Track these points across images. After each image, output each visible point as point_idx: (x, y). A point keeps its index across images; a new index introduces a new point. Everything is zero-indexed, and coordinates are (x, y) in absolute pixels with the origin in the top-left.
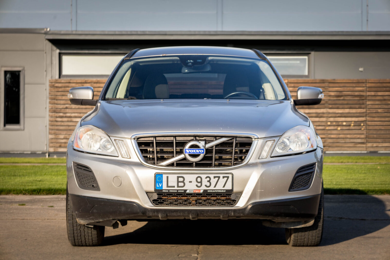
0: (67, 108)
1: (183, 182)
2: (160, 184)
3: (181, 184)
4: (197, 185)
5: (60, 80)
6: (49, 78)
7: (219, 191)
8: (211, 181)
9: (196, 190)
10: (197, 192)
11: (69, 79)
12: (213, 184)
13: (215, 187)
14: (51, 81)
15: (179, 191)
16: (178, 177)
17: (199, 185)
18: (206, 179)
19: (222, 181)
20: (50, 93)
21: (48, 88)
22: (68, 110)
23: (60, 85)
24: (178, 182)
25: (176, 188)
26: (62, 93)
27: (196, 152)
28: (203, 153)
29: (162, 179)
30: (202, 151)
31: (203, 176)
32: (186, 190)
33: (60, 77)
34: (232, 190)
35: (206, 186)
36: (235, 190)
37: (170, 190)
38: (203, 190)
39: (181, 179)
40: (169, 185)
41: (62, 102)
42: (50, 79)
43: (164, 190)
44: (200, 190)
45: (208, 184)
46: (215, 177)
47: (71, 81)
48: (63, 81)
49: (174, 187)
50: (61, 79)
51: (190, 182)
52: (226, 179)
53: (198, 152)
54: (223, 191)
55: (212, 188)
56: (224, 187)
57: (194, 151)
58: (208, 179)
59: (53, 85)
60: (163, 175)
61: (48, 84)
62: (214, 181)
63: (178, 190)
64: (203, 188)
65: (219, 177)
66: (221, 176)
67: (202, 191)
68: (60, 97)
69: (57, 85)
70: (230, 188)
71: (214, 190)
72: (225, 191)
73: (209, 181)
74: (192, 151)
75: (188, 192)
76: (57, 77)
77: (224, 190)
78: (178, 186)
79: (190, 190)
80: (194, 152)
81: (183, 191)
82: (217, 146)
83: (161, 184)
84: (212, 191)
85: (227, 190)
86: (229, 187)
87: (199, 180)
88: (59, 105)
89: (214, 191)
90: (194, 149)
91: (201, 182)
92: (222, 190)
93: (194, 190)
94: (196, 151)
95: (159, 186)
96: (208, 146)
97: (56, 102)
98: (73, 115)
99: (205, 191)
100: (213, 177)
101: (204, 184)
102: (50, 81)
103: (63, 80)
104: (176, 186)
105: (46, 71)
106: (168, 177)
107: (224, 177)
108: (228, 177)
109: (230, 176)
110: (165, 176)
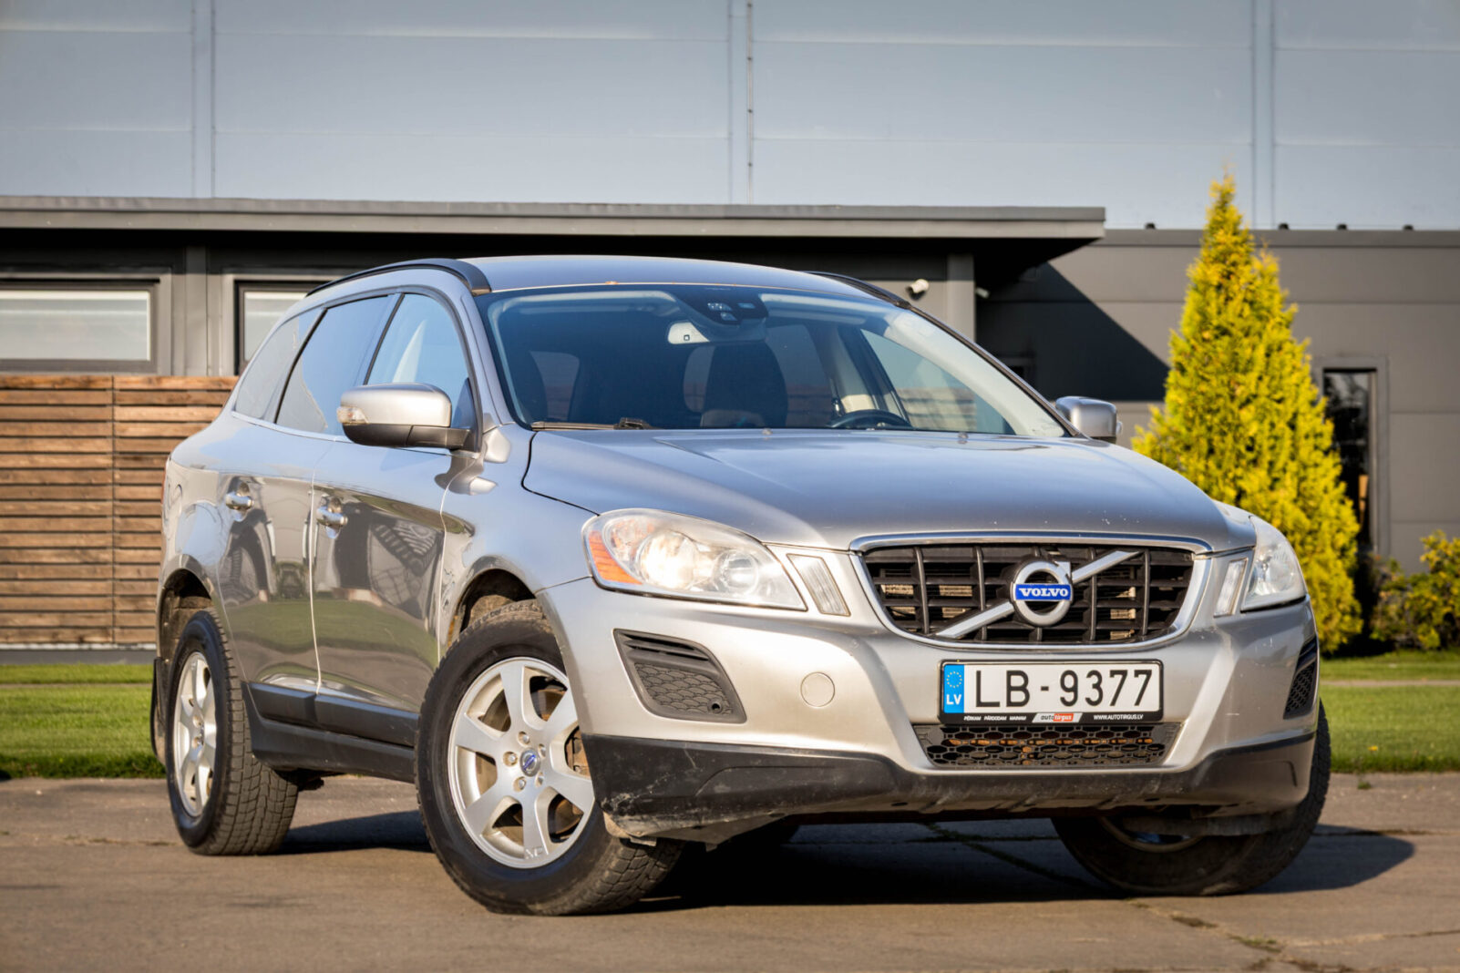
1: (1023, 688)
2: (958, 697)
3: (1018, 696)
4: (1063, 700)
7: (1125, 717)
8: (1102, 686)
9: (1062, 714)
10: (1064, 719)
12: (1108, 697)
13: (1113, 703)
15: (1012, 718)
16: (1010, 674)
17: (1069, 697)
18: (1089, 679)
19: (1133, 684)
24: (1010, 689)
25: (1004, 709)
27: (1049, 595)
28: (1067, 598)
29: (963, 682)
30: (1064, 592)
31: (1082, 670)
32: (1031, 716)
34: (1160, 714)
35: (1088, 700)
36: (1168, 713)
37: (987, 715)
38: (1081, 714)
39: (1017, 681)
40: (983, 700)
43: (967, 715)
44: (1071, 714)
45: (1094, 696)
46: (1113, 673)
49: (997, 704)
51: (1045, 689)
52: (1143, 677)
53: (1055, 594)
54: (1134, 717)
55: (1105, 706)
56: (1138, 704)
57: (1044, 590)
58: (1094, 679)
60: (966, 667)
62: (1110, 685)
63: (1008, 715)
64: (1082, 707)
65: (1124, 673)
66: (1131, 669)
67: (1076, 719)
70: (1155, 708)
71: (1112, 714)
72: (1140, 717)
73: (1097, 686)
74: (1036, 592)
75: (1037, 720)
77: (1137, 713)
78: (1010, 704)
79: (1045, 715)
80: (1044, 594)
81: (1024, 718)
82: (1100, 575)
83: (960, 696)
84: (1105, 717)
85: (1145, 714)
86: (1150, 704)
87: (1069, 682)
89: (1110, 717)
90: (1044, 587)
91: (1074, 689)
92: (1132, 713)
93: (1057, 714)
94: (1048, 592)
95: (952, 703)
96: (1079, 575)
99: (1087, 717)
100: (1108, 674)
101: (1082, 694)
104: (1004, 702)
106: (979, 674)
107: (1137, 673)
108: (1148, 673)
109: (1155, 669)
110: (970, 671)
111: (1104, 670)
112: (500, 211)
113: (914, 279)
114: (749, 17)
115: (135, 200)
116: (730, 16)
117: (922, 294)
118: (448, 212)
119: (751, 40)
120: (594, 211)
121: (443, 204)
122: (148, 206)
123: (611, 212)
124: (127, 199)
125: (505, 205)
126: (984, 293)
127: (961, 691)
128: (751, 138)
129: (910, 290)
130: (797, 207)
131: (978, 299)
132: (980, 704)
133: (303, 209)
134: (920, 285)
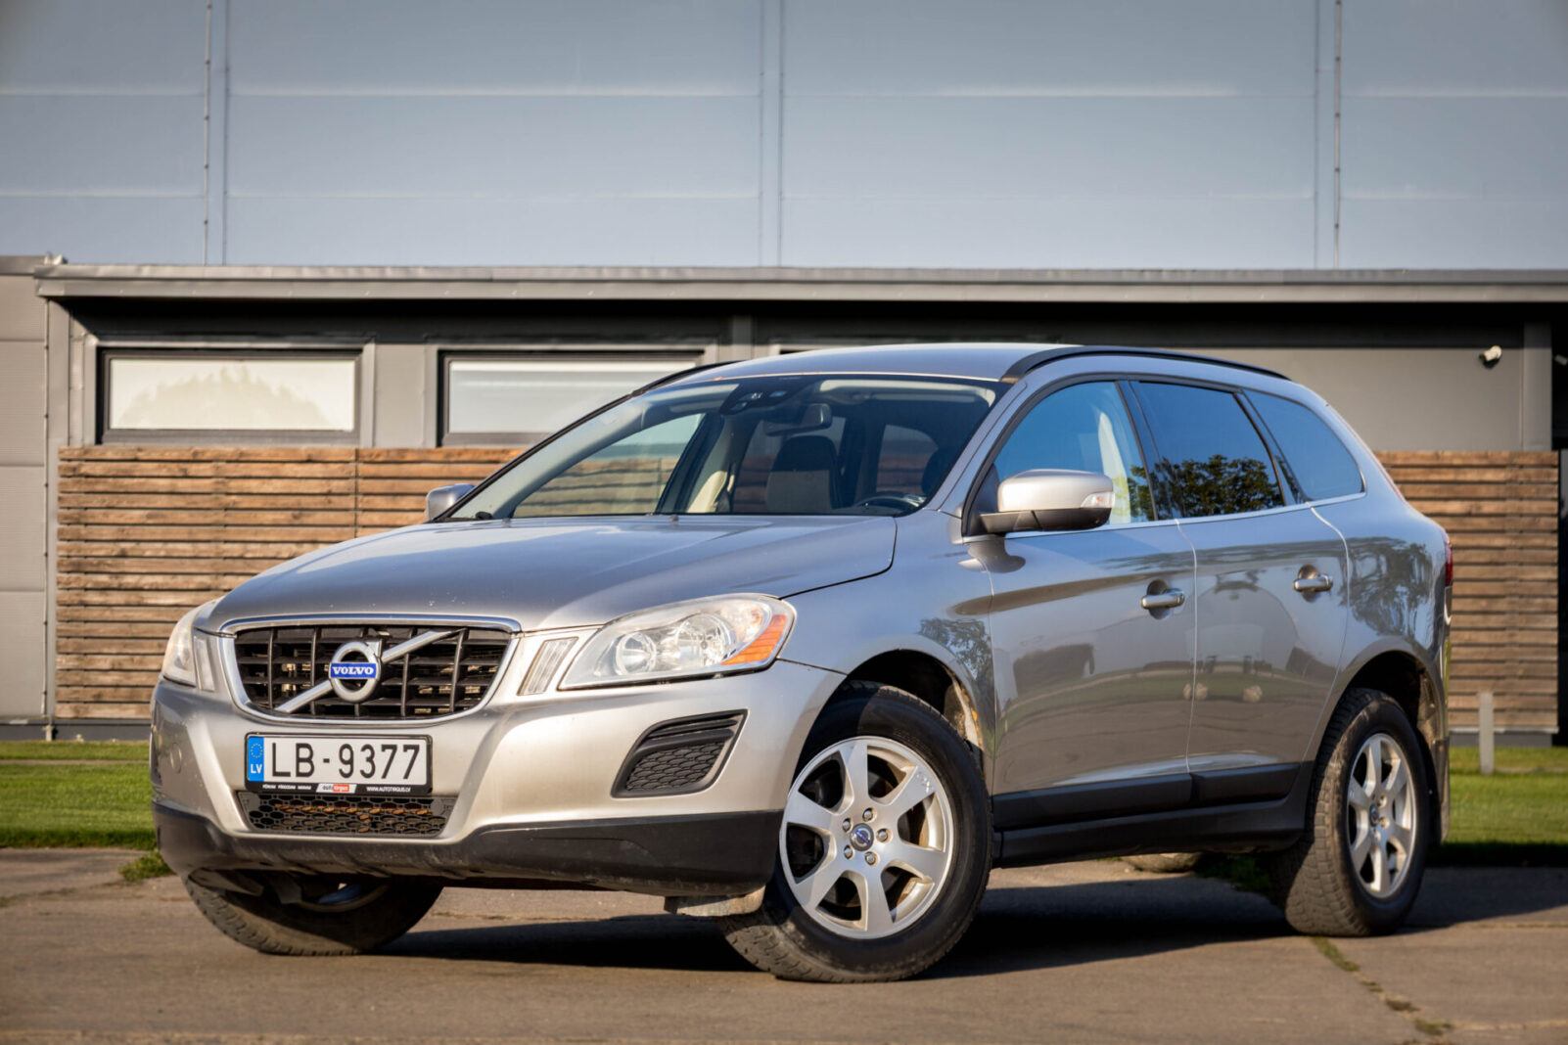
0: (123, 555)
1: (309, 760)
2: (259, 767)
3: (305, 767)
4: (341, 772)
5: (98, 451)
6: (58, 441)
7: (395, 789)
8: (374, 759)
9: (339, 785)
10: (342, 790)
11: (132, 445)
12: (380, 771)
13: (384, 776)
14: (67, 455)
15: (299, 789)
16: (299, 746)
17: (346, 769)
18: (363, 753)
19: (403, 758)
20: (60, 499)
21: (55, 479)
22: (127, 561)
23: (98, 469)
24: (299, 760)
25: (293, 778)
26: (109, 499)
27: (355, 673)
29: (262, 754)
30: (368, 670)
31: (357, 744)
32: (316, 786)
33: (99, 441)
34: (428, 787)
35: (363, 773)
36: (438, 787)
37: (279, 784)
38: (356, 786)
39: (304, 753)
40: (278, 770)
41: (108, 533)
42: (65, 447)
43: (265, 783)
44: (348, 786)
45: (368, 770)
46: (384, 748)
47: (141, 455)
48: (110, 455)
49: (288, 773)
50: (106, 445)
51: (326, 761)
52: (411, 752)
53: (360, 673)
54: (403, 790)
55: (377, 779)
56: (406, 777)
58: (368, 753)
59: (74, 469)
60: (265, 739)
61: (55, 463)
62: (381, 759)
63: (296, 785)
64: (357, 779)
65: (394, 748)
66: (400, 743)
67: (352, 791)
68: (99, 516)
69: (87, 468)
70: (422, 781)
71: (383, 786)
72: (409, 790)
73: (370, 760)
74: (345, 670)
75: (320, 790)
76: (91, 438)
77: (406, 786)
78: (299, 774)
79: (326, 785)
80: (351, 672)
81: (309, 789)
83: (261, 765)
84: (376, 789)
85: (414, 787)
86: (418, 777)
87: (346, 755)
88: (95, 545)
89: (381, 789)
91: (350, 762)
92: (400, 786)
93: (335, 785)
94: (353, 670)
95: (255, 772)
96: (389, 654)
97: (83, 531)
98: (147, 581)
99: (361, 789)
100: (380, 748)
101: (357, 766)
102: (61, 452)
103: (109, 450)
104: (293, 773)
105: (47, 416)
106: (274, 745)
107: (406, 748)
108: (416, 748)
109: (422, 744)
110: (268, 742)
111: (377, 744)
112: (1050, 277)
113: (1489, 347)
114: (1337, 72)
115: (678, 269)
116: (1317, 71)
117: (1495, 361)
118: (996, 278)
119: (1338, 95)
120: (1148, 277)
121: (992, 271)
122: (690, 275)
123: (1165, 277)
124: (670, 269)
125: (1056, 272)
126: (1563, 361)
127: (261, 761)
128: (1338, 198)
129: (1482, 358)
130: (1361, 272)
131: (1556, 366)
132: (275, 774)
133: (848, 276)
134: (1494, 352)
